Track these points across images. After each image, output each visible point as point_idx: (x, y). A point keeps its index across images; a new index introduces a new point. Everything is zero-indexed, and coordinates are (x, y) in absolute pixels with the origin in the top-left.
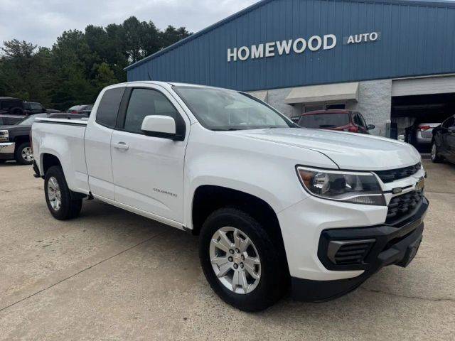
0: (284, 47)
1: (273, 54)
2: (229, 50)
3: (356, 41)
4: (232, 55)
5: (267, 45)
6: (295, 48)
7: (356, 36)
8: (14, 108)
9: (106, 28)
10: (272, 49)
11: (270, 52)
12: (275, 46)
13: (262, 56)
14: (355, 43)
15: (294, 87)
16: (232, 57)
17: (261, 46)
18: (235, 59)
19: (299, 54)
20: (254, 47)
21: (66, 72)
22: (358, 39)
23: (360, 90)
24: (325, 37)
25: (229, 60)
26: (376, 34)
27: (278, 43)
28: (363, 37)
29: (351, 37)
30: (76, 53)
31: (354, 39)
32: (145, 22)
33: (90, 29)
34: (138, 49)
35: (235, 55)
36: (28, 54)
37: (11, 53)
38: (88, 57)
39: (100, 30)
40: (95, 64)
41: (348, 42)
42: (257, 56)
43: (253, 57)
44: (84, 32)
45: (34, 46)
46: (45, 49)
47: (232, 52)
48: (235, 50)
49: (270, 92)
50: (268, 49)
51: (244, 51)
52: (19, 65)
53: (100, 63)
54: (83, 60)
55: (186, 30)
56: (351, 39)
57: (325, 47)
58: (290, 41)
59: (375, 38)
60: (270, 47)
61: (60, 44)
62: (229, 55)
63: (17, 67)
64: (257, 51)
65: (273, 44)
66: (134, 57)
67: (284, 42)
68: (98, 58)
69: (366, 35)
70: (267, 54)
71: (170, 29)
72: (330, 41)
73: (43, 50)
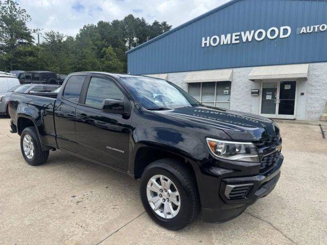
0: (247, 36)
1: (238, 42)
2: (204, 39)
3: (308, 31)
4: (206, 42)
5: (234, 34)
6: (256, 37)
7: (308, 27)
8: (50, 79)
9: (112, 23)
10: (238, 37)
11: (236, 40)
12: (240, 35)
13: (229, 43)
14: (307, 33)
15: (254, 66)
16: (206, 44)
17: (229, 36)
18: (208, 45)
19: (259, 41)
20: (223, 36)
21: (84, 53)
22: (310, 30)
23: (310, 70)
24: (282, 28)
25: (203, 45)
26: (325, 25)
27: (243, 33)
28: (314, 28)
29: (304, 28)
30: (92, 41)
31: (306, 30)
32: (138, 18)
33: (101, 23)
34: (133, 37)
35: (208, 42)
36: (60, 41)
37: (49, 40)
38: (100, 43)
39: (107, 24)
40: (104, 48)
41: (301, 32)
42: (225, 43)
43: (222, 43)
44: (97, 26)
45: (64, 35)
46: (71, 37)
47: (206, 40)
48: (208, 38)
49: (235, 70)
50: (234, 38)
51: (215, 39)
52: (54, 48)
53: (107, 47)
54: (96, 45)
55: (167, 23)
56: (303, 30)
57: (282, 36)
58: (253, 32)
59: (325, 29)
60: (236, 36)
61: (81, 34)
62: (204, 42)
63: (53, 50)
64: (225, 39)
65: (239, 33)
66: (130, 43)
67: (248, 33)
68: (106, 44)
69: (316, 26)
70: (234, 42)
71: (156, 23)
72: (285, 31)
73: (70, 38)
